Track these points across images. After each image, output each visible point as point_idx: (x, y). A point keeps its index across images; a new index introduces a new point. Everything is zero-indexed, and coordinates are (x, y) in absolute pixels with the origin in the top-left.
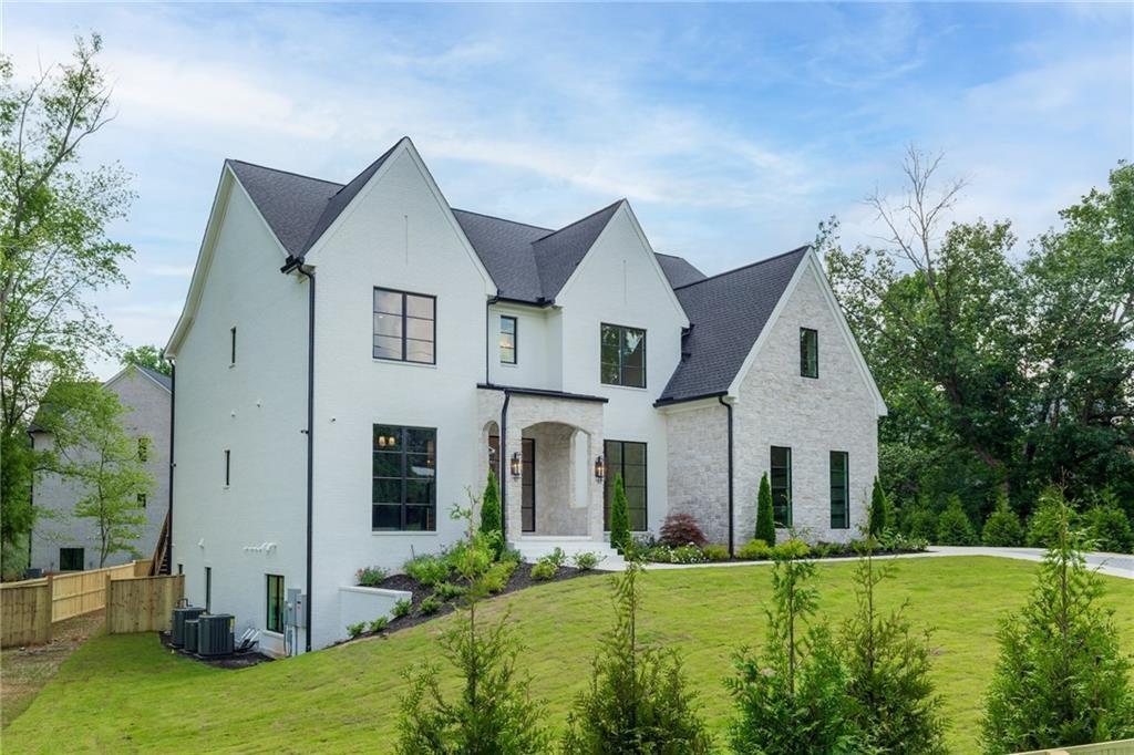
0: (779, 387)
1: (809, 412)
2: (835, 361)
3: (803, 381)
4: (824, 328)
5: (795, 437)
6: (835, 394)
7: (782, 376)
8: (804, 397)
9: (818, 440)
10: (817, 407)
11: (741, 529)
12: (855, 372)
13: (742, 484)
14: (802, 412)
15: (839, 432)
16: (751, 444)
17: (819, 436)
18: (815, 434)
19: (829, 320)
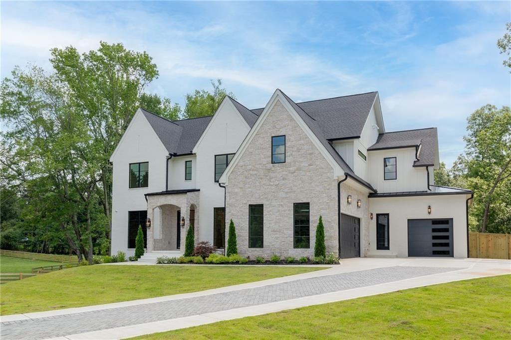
0: (255, 172)
1: (277, 183)
2: (299, 150)
3: (273, 166)
4: (290, 133)
5: (266, 198)
6: (299, 169)
7: (257, 166)
8: (272, 175)
9: (283, 198)
10: (284, 179)
12: (317, 152)
14: (272, 184)
15: (301, 191)
16: (236, 205)
17: (284, 196)
18: (282, 194)
19: (295, 127)
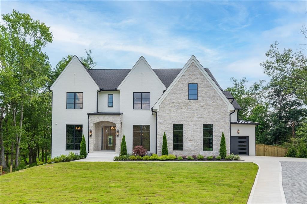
0: (178, 104)
1: (192, 111)
2: (206, 93)
3: (190, 101)
4: (201, 82)
5: (185, 120)
6: (206, 104)
7: (179, 101)
8: (189, 107)
10: (197, 110)
11: (159, 150)
12: (217, 95)
13: (160, 136)
14: (189, 112)
15: (208, 118)
16: (164, 124)
17: (197, 120)
18: (195, 119)
19: (204, 79)
